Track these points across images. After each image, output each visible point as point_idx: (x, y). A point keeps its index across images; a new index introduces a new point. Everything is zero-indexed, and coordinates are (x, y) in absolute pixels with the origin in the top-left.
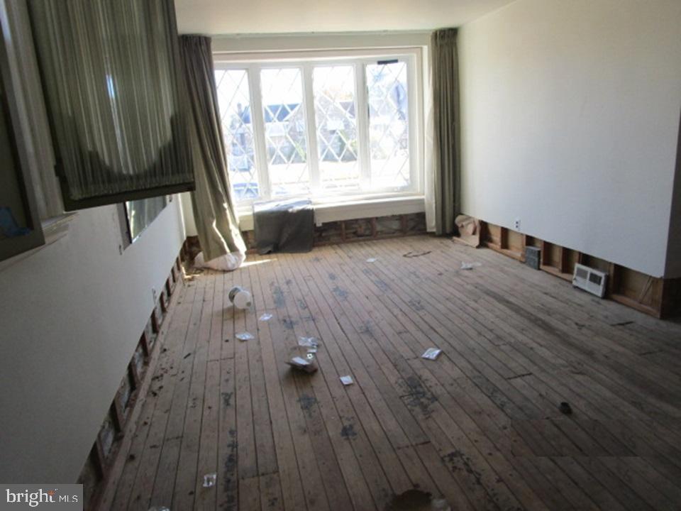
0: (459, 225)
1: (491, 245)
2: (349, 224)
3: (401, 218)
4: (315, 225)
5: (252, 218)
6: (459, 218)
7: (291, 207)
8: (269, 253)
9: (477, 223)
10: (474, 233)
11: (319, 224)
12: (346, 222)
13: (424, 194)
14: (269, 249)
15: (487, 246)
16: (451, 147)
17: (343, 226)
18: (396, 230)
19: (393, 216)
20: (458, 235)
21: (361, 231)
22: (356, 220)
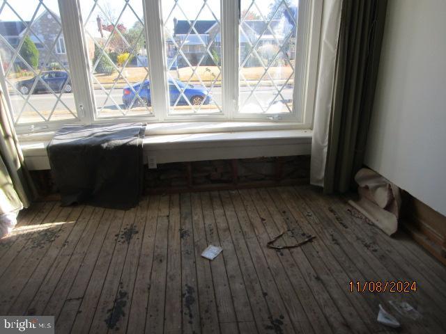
0: (363, 185)
1: (417, 235)
2: (197, 166)
3: (274, 160)
4: (147, 166)
5: (46, 153)
6: (361, 173)
7: (107, 141)
8: (74, 205)
9: (395, 193)
10: (388, 208)
11: (153, 166)
12: (192, 163)
13: (311, 129)
14: (74, 199)
15: (411, 238)
16: (364, 58)
17: (189, 169)
18: (267, 176)
19: (263, 158)
20: (357, 198)
22: (210, 162)
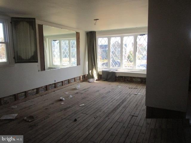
3: (140, 78)
8: (104, 81)
11: (117, 76)
14: (104, 80)
17: (124, 78)
18: (139, 82)
21: (129, 80)
22: (128, 77)
